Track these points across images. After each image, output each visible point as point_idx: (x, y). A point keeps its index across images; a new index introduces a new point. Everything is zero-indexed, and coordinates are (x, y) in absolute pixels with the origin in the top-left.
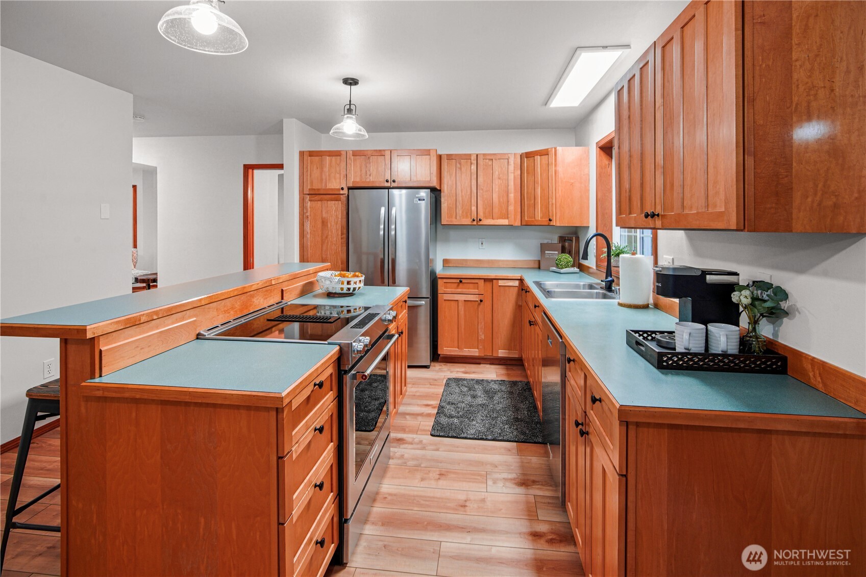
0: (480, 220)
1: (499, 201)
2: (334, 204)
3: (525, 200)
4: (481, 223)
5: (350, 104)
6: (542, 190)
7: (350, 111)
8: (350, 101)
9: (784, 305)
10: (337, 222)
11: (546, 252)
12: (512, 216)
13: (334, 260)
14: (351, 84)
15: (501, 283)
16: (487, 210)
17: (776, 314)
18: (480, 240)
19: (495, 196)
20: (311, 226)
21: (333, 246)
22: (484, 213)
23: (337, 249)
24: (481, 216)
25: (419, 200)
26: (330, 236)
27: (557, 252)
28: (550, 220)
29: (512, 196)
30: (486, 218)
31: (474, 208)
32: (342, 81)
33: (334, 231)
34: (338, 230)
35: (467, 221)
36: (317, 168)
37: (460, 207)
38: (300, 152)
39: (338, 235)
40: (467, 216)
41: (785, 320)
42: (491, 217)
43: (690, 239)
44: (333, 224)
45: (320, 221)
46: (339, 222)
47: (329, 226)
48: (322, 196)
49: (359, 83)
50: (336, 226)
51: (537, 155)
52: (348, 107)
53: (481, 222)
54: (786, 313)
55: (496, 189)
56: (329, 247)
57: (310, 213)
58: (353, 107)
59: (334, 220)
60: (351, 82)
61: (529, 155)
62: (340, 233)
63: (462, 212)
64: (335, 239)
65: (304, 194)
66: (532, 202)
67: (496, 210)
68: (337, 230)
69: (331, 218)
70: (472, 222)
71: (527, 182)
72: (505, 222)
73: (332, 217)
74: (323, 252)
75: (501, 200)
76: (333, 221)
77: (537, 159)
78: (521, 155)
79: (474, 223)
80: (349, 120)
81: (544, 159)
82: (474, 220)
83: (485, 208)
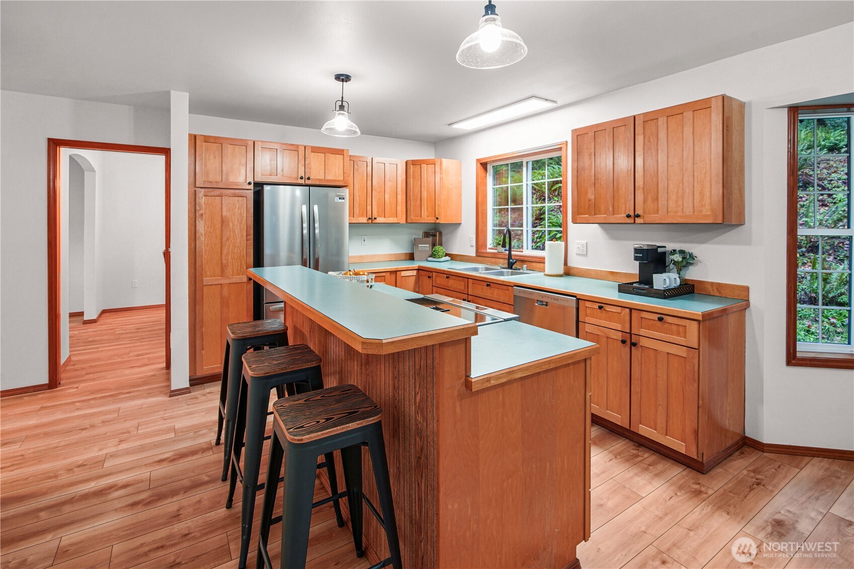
0: (375, 219)
2: (238, 201)
3: (411, 201)
5: (342, 101)
7: (342, 107)
8: (342, 97)
9: (694, 261)
10: (242, 221)
11: (420, 245)
12: (399, 215)
13: (238, 265)
14: (343, 80)
15: (403, 274)
16: (380, 210)
18: (363, 237)
19: (387, 196)
20: (206, 226)
21: (236, 248)
22: (378, 212)
23: (240, 252)
24: (375, 215)
25: (340, 199)
26: (232, 238)
27: (428, 245)
28: (437, 218)
29: (399, 197)
30: (379, 216)
31: (369, 208)
32: (334, 77)
33: (237, 231)
34: (243, 230)
35: (364, 220)
36: (215, 157)
37: (357, 206)
38: (190, 135)
39: (242, 236)
40: (363, 215)
41: (691, 268)
42: (383, 216)
44: (236, 223)
45: (219, 219)
46: (244, 221)
47: (231, 225)
48: (222, 190)
49: (352, 79)
50: (240, 226)
51: (424, 163)
52: (340, 103)
53: (375, 220)
55: (387, 190)
56: (230, 250)
57: (205, 210)
58: (345, 104)
59: (238, 219)
60: (343, 78)
61: (414, 163)
62: (245, 234)
63: (360, 211)
64: (238, 241)
65: (195, 187)
66: (419, 203)
67: (387, 209)
68: (241, 230)
69: (233, 218)
70: (368, 220)
71: (413, 185)
72: (395, 220)
73: (235, 215)
74: (223, 257)
75: (392, 200)
76: (236, 220)
77: (424, 166)
78: (406, 162)
79: (370, 221)
80: (341, 117)
81: (431, 167)
82: (370, 219)
83: (378, 208)
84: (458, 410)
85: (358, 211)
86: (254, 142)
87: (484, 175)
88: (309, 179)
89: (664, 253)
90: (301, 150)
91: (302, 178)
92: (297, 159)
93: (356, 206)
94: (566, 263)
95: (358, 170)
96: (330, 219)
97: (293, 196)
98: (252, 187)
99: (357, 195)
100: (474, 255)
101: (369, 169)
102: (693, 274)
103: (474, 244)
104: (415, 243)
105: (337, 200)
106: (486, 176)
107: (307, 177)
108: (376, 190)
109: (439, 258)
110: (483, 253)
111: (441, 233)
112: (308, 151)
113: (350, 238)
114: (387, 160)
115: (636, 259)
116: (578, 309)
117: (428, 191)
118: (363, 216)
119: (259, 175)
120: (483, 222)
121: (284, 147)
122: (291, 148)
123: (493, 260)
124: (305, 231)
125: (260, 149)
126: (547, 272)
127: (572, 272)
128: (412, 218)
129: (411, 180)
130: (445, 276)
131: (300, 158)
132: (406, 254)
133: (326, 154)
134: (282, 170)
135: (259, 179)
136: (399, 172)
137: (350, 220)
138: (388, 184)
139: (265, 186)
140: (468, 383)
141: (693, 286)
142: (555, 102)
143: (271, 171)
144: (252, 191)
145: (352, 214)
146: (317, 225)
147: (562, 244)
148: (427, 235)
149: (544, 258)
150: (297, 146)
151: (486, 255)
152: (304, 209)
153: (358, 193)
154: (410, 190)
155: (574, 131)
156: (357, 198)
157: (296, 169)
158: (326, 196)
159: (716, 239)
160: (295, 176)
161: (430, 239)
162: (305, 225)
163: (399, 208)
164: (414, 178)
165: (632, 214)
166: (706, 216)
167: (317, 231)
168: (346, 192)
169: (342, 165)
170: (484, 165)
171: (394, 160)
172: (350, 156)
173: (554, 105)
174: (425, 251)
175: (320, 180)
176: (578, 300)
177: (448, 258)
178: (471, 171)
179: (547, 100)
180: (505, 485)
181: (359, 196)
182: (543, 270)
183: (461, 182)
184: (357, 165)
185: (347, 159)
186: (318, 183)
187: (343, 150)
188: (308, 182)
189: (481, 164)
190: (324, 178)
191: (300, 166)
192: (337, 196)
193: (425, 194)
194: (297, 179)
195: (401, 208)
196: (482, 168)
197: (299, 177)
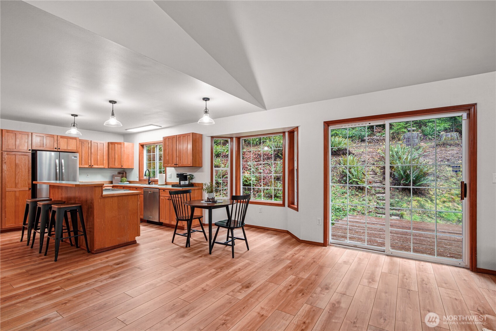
1: (100, 159)
2: (24, 157)
4: (93, 167)
6: (118, 156)
9: (193, 177)
11: (116, 178)
12: (105, 164)
16: (95, 162)
17: (192, 179)
19: (98, 157)
20: (8, 167)
22: (94, 163)
24: (93, 164)
25: (74, 157)
26: (21, 172)
27: (119, 177)
28: (122, 166)
29: (105, 157)
30: (95, 165)
31: (90, 161)
33: (23, 169)
35: (87, 166)
36: (12, 138)
41: (193, 179)
42: (97, 165)
43: (175, 169)
44: (23, 166)
45: (14, 164)
47: (20, 167)
48: (16, 152)
50: (25, 167)
54: (193, 178)
55: (99, 154)
56: (20, 177)
57: (7, 160)
59: (24, 164)
61: (112, 143)
63: (85, 162)
65: (2, 151)
66: (114, 160)
67: (99, 162)
69: (21, 164)
70: (89, 166)
72: (102, 167)
74: (16, 180)
75: (101, 158)
77: (116, 145)
78: (108, 143)
79: (90, 167)
80: (73, 129)
81: (119, 146)
82: (90, 166)
83: (94, 162)
84: (99, 201)
85: (84, 162)
86: (32, 133)
87: (142, 149)
88: (59, 149)
89: (187, 176)
90: (56, 138)
91: (56, 148)
92: (53, 141)
93: (83, 160)
94: (166, 181)
95: (84, 145)
96: (70, 165)
97: (51, 156)
98: (31, 151)
99: (84, 156)
100: (138, 181)
101: (90, 145)
102: (193, 181)
103: (138, 177)
104: (113, 176)
105: (73, 158)
106: (143, 150)
107: (58, 148)
108: (93, 154)
109: (124, 182)
110: (142, 179)
111: (126, 173)
112: (59, 138)
113: (80, 174)
114: (99, 142)
115: (177, 177)
116: (159, 192)
117: (118, 155)
118: (86, 165)
119: (35, 147)
120: (142, 168)
121: (47, 136)
122: (50, 136)
123: (145, 182)
124: (58, 171)
125: (35, 136)
126: (159, 184)
127: (167, 184)
128: (111, 166)
129: (110, 150)
130: (122, 187)
131: (55, 140)
132: (109, 181)
133: (68, 139)
134: (46, 145)
135: (34, 148)
136: (105, 147)
137: (79, 166)
138: (99, 152)
139: (38, 151)
140: (102, 195)
141: (193, 184)
142: (161, 127)
143: (40, 145)
144: (31, 153)
145: (81, 163)
146: (63, 168)
147: (165, 174)
148: (119, 173)
149: (158, 180)
150: (54, 135)
151: (142, 180)
152: (57, 161)
153: (84, 155)
154: (110, 154)
155: (163, 138)
156: (83, 157)
157: (53, 145)
158: (68, 156)
159: (198, 171)
160: (53, 147)
161: (121, 175)
162: (58, 168)
163: (105, 162)
164: (112, 149)
165: (176, 164)
166: (190, 164)
167: (63, 171)
168: (77, 155)
169: (76, 144)
170: (142, 146)
171: (102, 142)
172: (80, 140)
173: (161, 128)
174: (118, 180)
175: (65, 149)
176: (159, 189)
177: (128, 182)
178: (137, 148)
179: (157, 126)
180: (113, 219)
181: (85, 156)
182: (158, 184)
183: (133, 152)
184: (84, 144)
185: (78, 141)
186: (64, 151)
187: (76, 138)
188: (58, 150)
189: (141, 145)
190: (66, 149)
191: (55, 143)
192: (73, 156)
193: (117, 156)
194: (53, 149)
195: (106, 162)
196: (141, 146)
197: (55, 148)
